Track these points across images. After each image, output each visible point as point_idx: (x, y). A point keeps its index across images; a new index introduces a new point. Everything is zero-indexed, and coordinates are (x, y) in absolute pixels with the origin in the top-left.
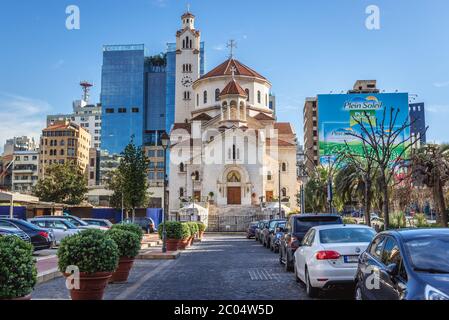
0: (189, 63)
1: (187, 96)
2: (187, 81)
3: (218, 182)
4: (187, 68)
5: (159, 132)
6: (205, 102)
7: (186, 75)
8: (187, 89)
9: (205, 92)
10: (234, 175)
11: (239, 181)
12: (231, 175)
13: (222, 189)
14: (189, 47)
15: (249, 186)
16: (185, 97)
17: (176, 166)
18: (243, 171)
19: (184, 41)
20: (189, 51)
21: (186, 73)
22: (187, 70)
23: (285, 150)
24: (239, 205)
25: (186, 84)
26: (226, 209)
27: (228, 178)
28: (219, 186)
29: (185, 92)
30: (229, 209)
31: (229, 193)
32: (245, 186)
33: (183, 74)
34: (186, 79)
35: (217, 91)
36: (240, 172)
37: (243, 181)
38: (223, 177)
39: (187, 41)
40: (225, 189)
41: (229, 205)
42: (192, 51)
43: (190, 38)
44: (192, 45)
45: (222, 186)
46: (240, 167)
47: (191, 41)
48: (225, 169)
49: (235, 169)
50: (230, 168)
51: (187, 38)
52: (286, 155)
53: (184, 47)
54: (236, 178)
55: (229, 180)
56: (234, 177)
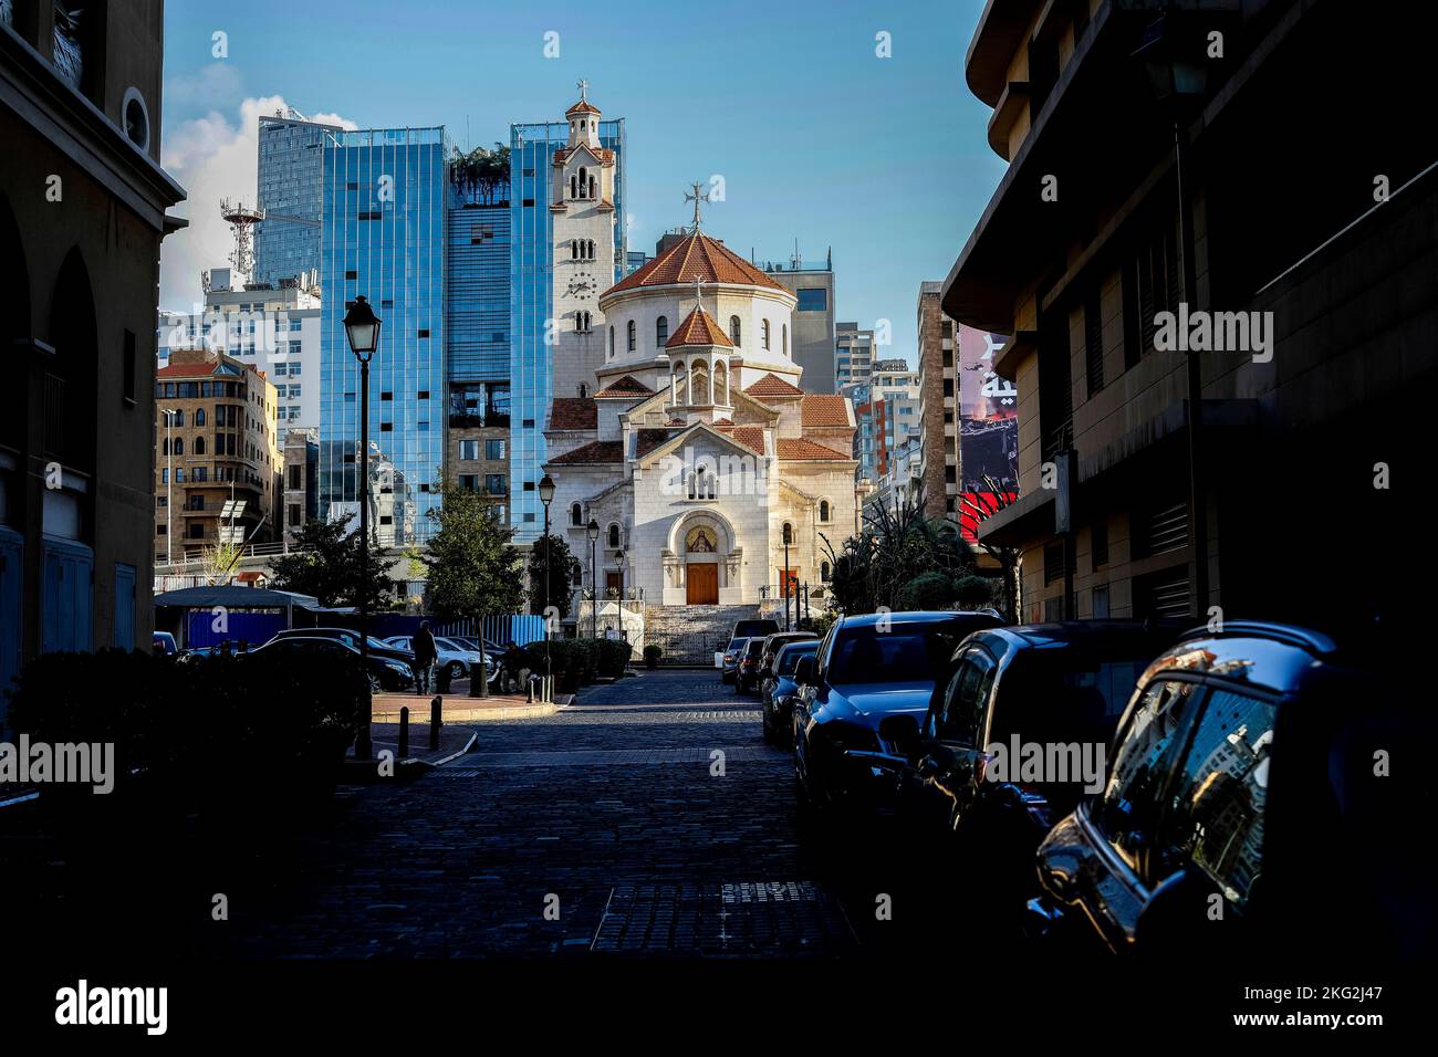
0: (588, 237)
1: (583, 323)
2: (582, 287)
3: (665, 553)
4: (582, 251)
5: (491, 387)
6: (631, 348)
7: (578, 268)
9: (631, 322)
10: (701, 536)
11: (712, 549)
12: (695, 535)
13: (674, 569)
14: (588, 197)
15: (737, 561)
16: (579, 328)
17: (564, 511)
18: (723, 528)
19: (574, 179)
20: (586, 206)
21: (579, 265)
22: (583, 256)
23: (828, 470)
24: (713, 606)
25: (580, 294)
26: (684, 615)
27: (687, 544)
28: (666, 562)
29: (579, 315)
30: (691, 615)
31: (691, 577)
32: (728, 562)
33: (571, 266)
34: (579, 280)
35: (661, 323)
36: (717, 528)
37: (722, 549)
38: (677, 542)
39: (583, 180)
40: (682, 570)
41: (690, 606)
42: (595, 205)
43: (589, 171)
44: (596, 189)
45: (675, 562)
46: (716, 518)
47: (592, 179)
48: (680, 522)
49: (705, 522)
50: (693, 520)
51: (583, 171)
52: (828, 482)
53: (574, 195)
54: (707, 543)
55: (690, 549)
56: (701, 541)
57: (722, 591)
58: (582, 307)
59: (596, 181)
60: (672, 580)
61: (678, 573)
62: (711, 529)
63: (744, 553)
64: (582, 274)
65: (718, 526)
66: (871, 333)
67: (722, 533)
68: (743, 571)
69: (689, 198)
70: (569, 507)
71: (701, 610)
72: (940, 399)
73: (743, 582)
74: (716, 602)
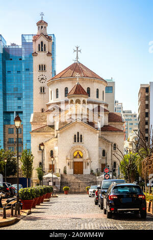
0: (43, 64)
1: (42, 90)
2: (42, 79)
3: (67, 159)
4: (42, 68)
5: (17, 113)
6: (57, 97)
7: (41, 73)
8: (42, 85)
9: (57, 89)
10: (78, 153)
11: (81, 157)
12: (76, 153)
13: (70, 163)
14: (44, 51)
15: (89, 161)
16: (41, 92)
17: (37, 146)
19: (39, 45)
20: (43, 54)
22: (42, 69)
23: (116, 134)
25: (41, 81)
27: (73, 155)
28: (67, 161)
29: (41, 88)
32: (86, 161)
33: (39, 73)
34: (42, 77)
35: (66, 89)
37: (84, 158)
38: (71, 155)
39: (42, 46)
40: (72, 164)
41: (74, 175)
42: (46, 53)
43: (44, 43)
44: (46, 48)
45: (70, 161)
49: (79, 149)
50: (75, 149)
51: (42, 43)
52: (116, 138)
53: (39, 50)
55: (75, 157)
56: (78, 155)
57: (84, 170)
59: (46, 46)
60: (69, 167)
62: (81, 151)
64: (42, 75)
66: (122, 104)
69: (75, 51)
72: (144, 118)
74: (82, 173)
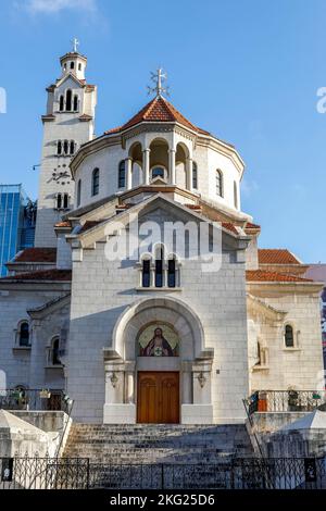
0: (69, 139)
1: (62, 203)
2: (64, 174)
3: (108, 355)
4: (66, 148)
7: (62, 161)
9: (96, 170)
11: (172, 353)
13: (120, 377)
14: (72, 110)
15: (206, 368)
16: (59, 206)
17: (11, 330)
18: (188, 323)
19: (62, 98)
20: (70, 117)
21: (62, 159)
22: (66, 152)
23: (292, 293)
24: (174, 427)
25: (61, 180)
26: (131, 438)
27: (138, 344)
28: (110, 368)
29: (59, 196)
30: (141, 436)
31: (144, 389)
32: (194, 368)
33: (56, 159)
34: (62, 170)
36: (179, 324)
37: (186, 353)
38: (126, 342)
39: (69, 98)
40: (131, 378)
41: (140, 426)
42: (77, 116)
43: (74, 92)
44: (79, 105)
45: (121, 368)
46: (178, 310)
47: (76, 98)
48: (129, 313)
49: (162, 315)
50: (147, 313)
51: (69, 93)
52: (292, 305)
53: (61, 108)
54: (165, 345)
55: (142, 352)
56: (159, 341)
57: (185, 407)
58: (62, 190)
59: (79, 99)
60: (118, 391)
61: (126, 382)
62: (172, 327)
63: (216, 358)
64: (64, 166)
65: (181, 321)
67: (186, 330)
68: (214, 382)
70: (16, 325)
71: (155, 431)
73: (214, 398)
74: (178, 421)
